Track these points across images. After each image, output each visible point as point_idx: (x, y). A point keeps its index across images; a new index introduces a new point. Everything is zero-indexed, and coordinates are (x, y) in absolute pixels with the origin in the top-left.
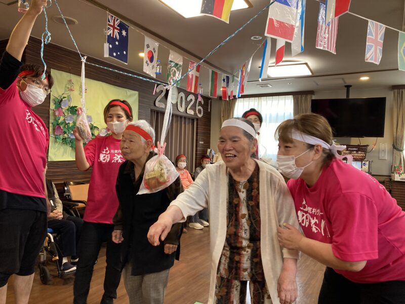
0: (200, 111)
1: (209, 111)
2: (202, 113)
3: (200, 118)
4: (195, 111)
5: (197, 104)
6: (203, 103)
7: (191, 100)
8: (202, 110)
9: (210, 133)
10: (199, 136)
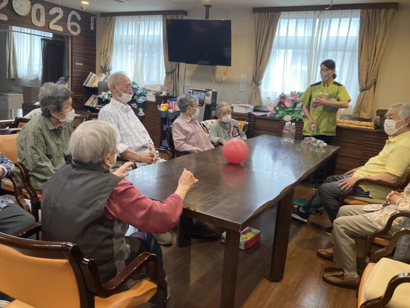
0: (74, 28)
1: (92, 28)
2: (79, 31)
3: (76, 37)
4: (65, 27)
5: (69, 19)
6: (79, 18)
7: (57, 14)
8: (78, 27)
9: (95, 54)
10: (75, 56)
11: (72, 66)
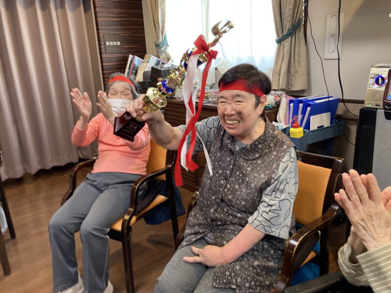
9: (143, 21)
10: (103, 29)
11: (100, 49)
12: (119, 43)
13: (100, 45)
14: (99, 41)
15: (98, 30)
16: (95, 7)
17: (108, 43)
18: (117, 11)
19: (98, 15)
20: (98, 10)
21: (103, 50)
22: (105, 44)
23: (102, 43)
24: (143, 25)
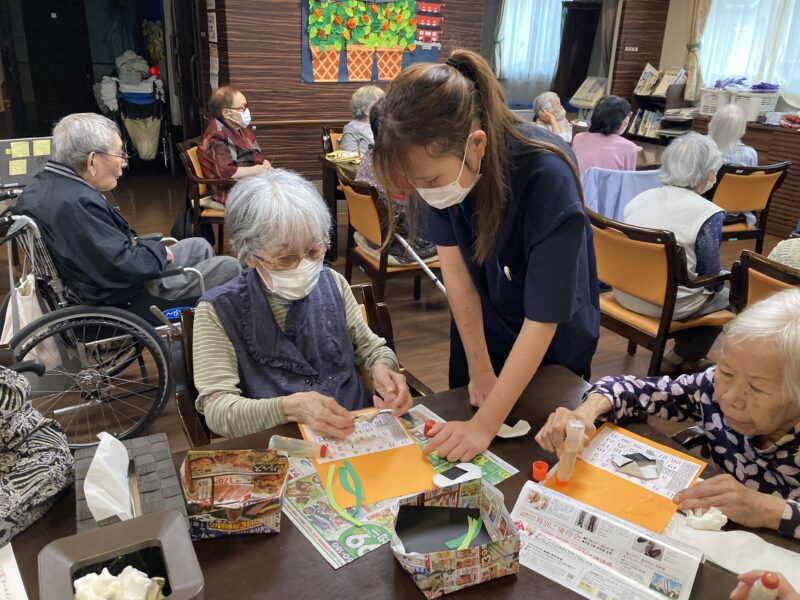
9: (664, 25)
10: (626, 33)
11: (617, 55)
12: (637, 49)
13: (618, 50)
14: (618, 45)
15: (620, 33)
16: (624, 8)
17: (627, 49)
18: (643, 12)
19: (626, 16)
20: (627, 11)
21: (620, 56)
22: (624, 50)
23: (621, 48)
24: (664, 28)
